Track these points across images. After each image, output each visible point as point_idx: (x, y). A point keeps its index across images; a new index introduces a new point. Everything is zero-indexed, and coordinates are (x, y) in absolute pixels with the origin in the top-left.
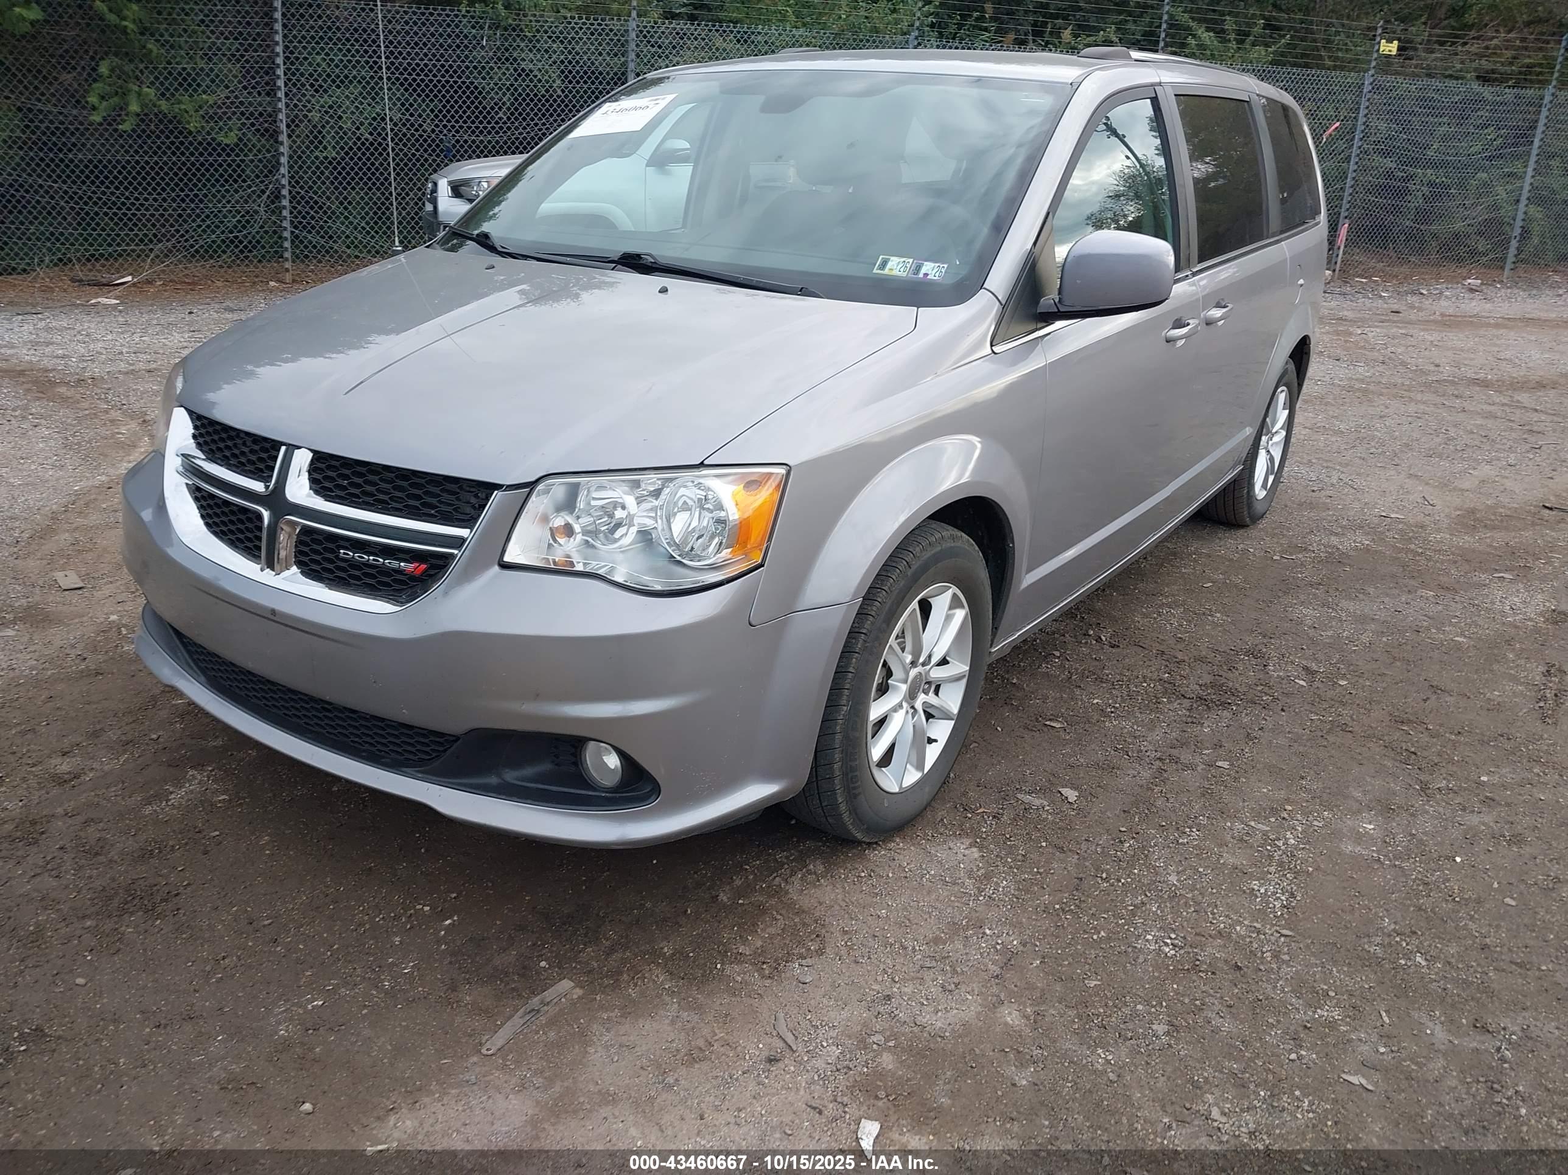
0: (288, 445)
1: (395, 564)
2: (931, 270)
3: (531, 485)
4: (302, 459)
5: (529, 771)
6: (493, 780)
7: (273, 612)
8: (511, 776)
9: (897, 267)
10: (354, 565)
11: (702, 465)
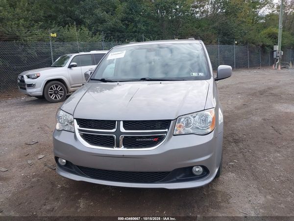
0: (118, 121)
1: (151, 140)
2: (201, 74)
3: (177, 119)
4: (122, 123)
5: (181, 176)
6: (175, 179)
7: (123, 156)
8: (178, 178)
9: (195, 74)
10: (140, 142)
11: (204, 110)
